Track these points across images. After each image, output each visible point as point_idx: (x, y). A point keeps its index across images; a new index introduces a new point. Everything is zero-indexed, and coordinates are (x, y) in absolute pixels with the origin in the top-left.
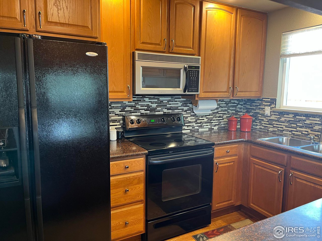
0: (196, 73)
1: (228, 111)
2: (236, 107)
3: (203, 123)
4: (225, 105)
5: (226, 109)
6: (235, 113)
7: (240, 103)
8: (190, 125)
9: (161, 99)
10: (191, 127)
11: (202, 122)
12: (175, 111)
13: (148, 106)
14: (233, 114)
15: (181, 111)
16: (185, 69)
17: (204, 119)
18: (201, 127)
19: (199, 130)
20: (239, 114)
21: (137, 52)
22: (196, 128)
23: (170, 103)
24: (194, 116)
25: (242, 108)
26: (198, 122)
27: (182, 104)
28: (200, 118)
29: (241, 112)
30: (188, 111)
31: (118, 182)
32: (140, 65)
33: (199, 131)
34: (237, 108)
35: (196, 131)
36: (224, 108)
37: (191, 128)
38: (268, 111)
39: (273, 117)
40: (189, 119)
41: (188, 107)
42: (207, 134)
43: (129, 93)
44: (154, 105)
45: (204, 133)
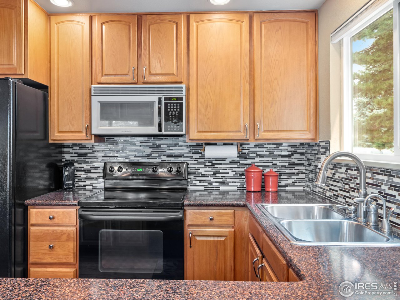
0: (177, 106)
1: (274, 162)
2: (291, 157)
3: (226, 179)
4: (268, 153)
5: (270, 159)
6: (287, 166)
7: (299, 151)
8: (205, 180)
9: (158, 142)
10: (205, 182)
11: (225, 177)
12: (180, 159)
13: (139, 151)
14: (285, 168)
15: (188, 159)
16: (160, 102)
17: (228, 173)
18: (223, 183)
19: (219, 187)
20: (296, 168)
21: (94, 86)
22: (214, 184)
23: (171, 148)
24: (210, 168)
25: (304, 158)
26: (218, 177)
27: (189, 149)
28: (221, 171)
29: (302, 166)
30: (199, 160)
31: (42, 234)
32: (97, 100)
33: (220, 190)
34: (292, 159)
35: (215, 188)
36: (265, 157)
37: (206, 184)
39: (329, 173)
40: (202, 171)
41: (200, 155)
42: (235, 195)
43: (87, 133)
44: (148, 151)
45: (230, 193)
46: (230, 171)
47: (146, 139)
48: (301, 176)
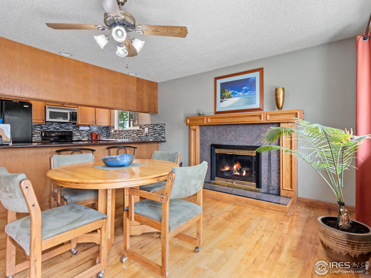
0: (75, 114)
2: (102, 130)
5: (97, 131)
6: (101, 133)
7: (104, 129)
9: (61, 125)
11: (84, 136)
12: (69, 130)
13: (54, 127)
15: (72, 130)
16: (70, 113)
18: (83, 138)
21: (47, 106)
23: (66, 127)
24: (79, 133)
26: (82, 136)
27: (72, 127)
28: (83, 134)
29: (105, 133)
30: (76, 131)
32: (48, 111)
37: (78, 138)
38: (112, 131)
39: (114, 133)
40: (77, 134)
43: (43, 120)
44: (58, 127)
46: (85, 134)
47: (57, 123)
48: (105, 135)
